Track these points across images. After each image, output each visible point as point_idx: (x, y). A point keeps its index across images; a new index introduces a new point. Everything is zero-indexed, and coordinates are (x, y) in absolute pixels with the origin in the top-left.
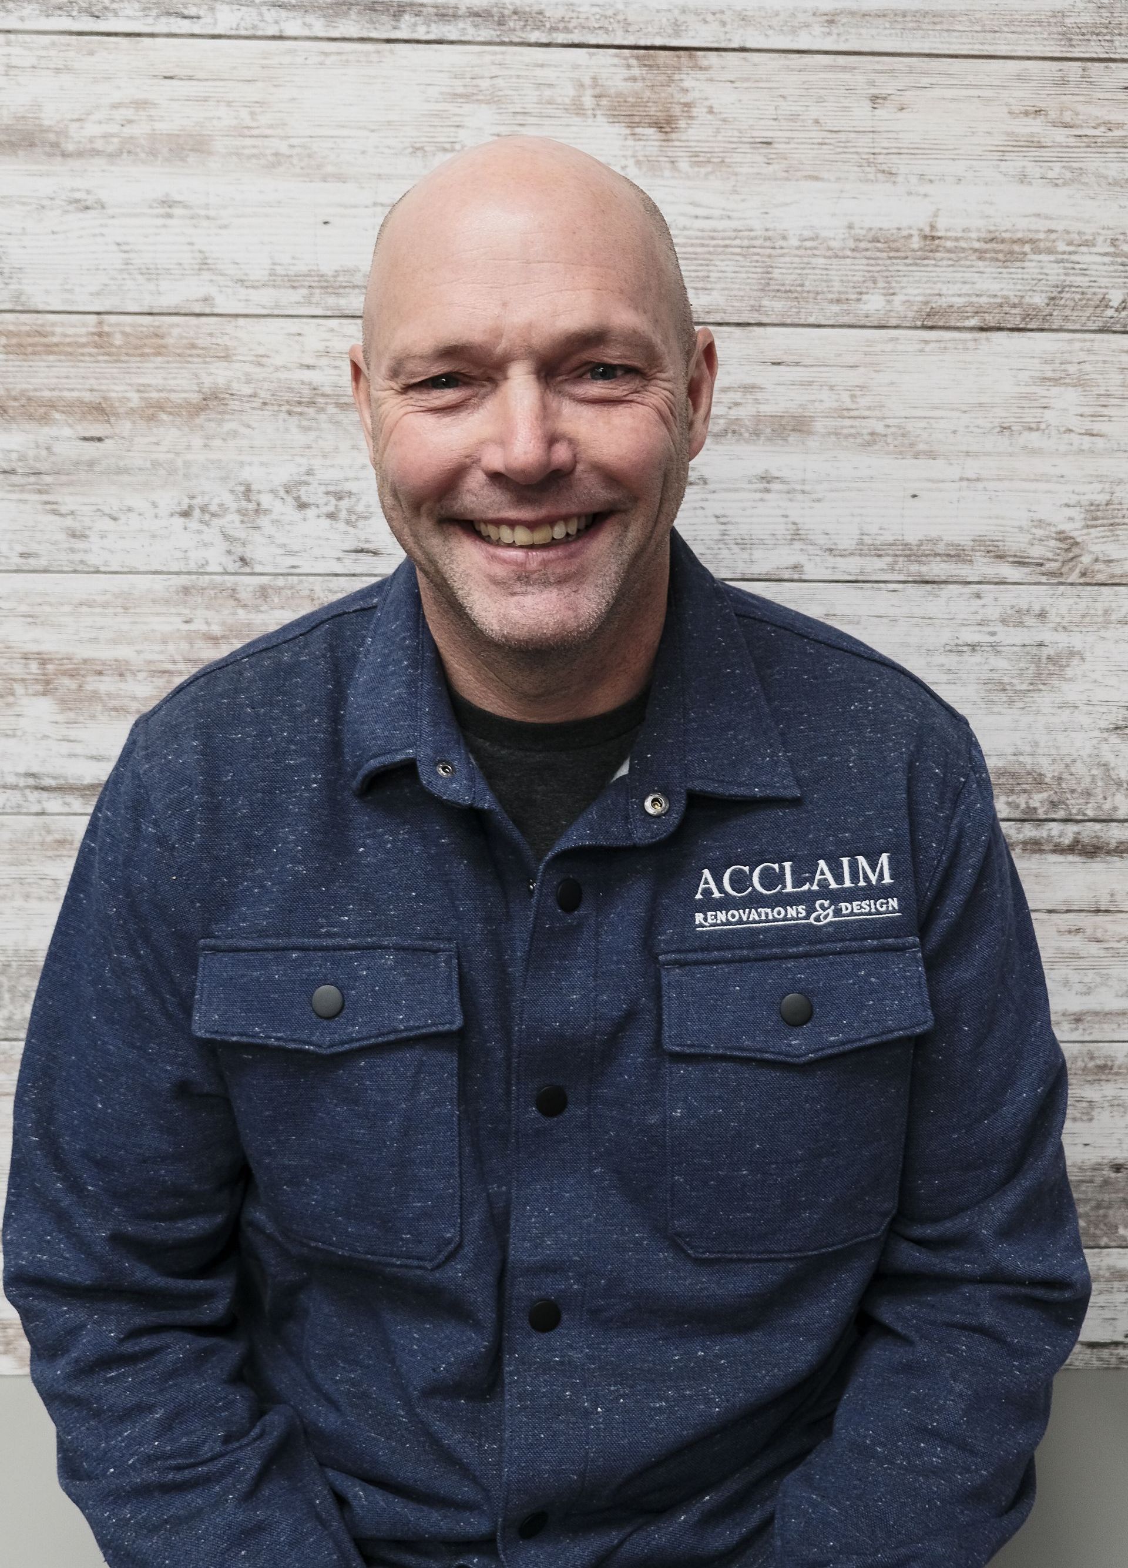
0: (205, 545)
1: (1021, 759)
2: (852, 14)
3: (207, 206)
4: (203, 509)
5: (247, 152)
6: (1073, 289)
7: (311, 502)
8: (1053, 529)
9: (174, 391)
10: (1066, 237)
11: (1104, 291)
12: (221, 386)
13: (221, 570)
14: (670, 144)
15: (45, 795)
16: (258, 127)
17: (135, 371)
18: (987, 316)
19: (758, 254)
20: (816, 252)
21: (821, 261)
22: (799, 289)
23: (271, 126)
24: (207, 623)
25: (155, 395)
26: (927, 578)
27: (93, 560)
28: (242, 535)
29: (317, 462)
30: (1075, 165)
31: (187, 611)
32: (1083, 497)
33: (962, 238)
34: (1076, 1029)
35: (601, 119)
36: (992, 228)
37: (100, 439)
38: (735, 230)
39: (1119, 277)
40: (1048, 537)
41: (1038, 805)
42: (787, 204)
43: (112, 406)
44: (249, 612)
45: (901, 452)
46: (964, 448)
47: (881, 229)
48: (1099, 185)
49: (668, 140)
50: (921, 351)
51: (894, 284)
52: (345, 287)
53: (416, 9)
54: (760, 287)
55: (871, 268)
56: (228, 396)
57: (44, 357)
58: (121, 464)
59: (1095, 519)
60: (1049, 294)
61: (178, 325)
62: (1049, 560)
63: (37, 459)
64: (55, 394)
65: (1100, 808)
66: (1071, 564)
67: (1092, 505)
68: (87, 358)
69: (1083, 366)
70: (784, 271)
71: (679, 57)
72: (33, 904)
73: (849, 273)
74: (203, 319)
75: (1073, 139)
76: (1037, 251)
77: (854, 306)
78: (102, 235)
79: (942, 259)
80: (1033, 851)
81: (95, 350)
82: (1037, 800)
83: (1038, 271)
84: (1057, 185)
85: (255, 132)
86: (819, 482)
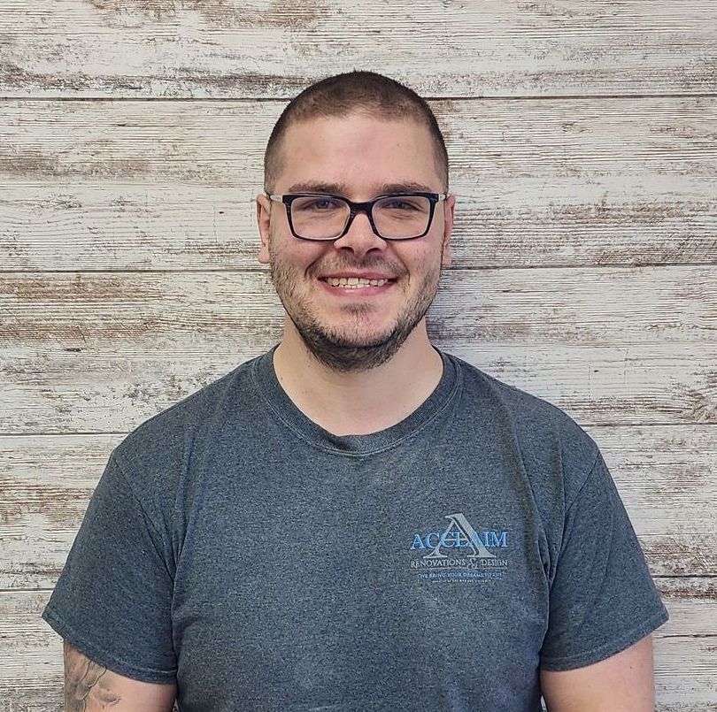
1: (672, 536)
2: (550, 73)
3: (146, 204)
4: (144, 393)
5: (171, 170)
6: (695, 238)
8: (687, 389)
9: (126, 319)
10: (689, 206)
12: (155, 315)
15: (40, 577)
16: (178, 155)
17: (101, 307)
18: (640, 257)
19: (493, 224)
20: (530, 221)
21: (533, 226)
22: (519, 244)
23: (186, 154)
25: (113, 322)
26: (606, 423)
27: (73, 425)
29: (216, 361)
30: (693, 161)
32: (705, 369)
33: (622, 209)
36: (642, 202)
37: (78, 350)
38: (478, 210)
40: (685, 395)
41: (684, 567)
42: (510, 192)
43: (85, 329)
45: (586, 344)
46: (628, 340)
47: (570, 206)
48: (710, 173)
50: (598, 280)
51: (580, 239)
52: (233, 252)
53: (277, 80)
54: (495, 244)
55: (564, 230)
56: (160, 321)
57: (43, 300)
58: (92, 365)
60: (680, 242)
61: (128, 278)
62: (685, 409)
63: (37, 363)
64: (49, 322)
66: (700, 411)
67: (712, 373)
68: (70, 300)
69: (703, 286)
70: (509, 234)
71: (441, 104)
73: (551, 233)
74: (144, 274)
75: (692, 145)
76: (671, 215)
77: (554, 254)
78: (80, 223)
79: (610, 223)
80: (683, 597)
81: (75, 295)
82: (683, 562)
83: (672, 227)
84: (682, 174)
85: (175, 158)
86: (535, 364)
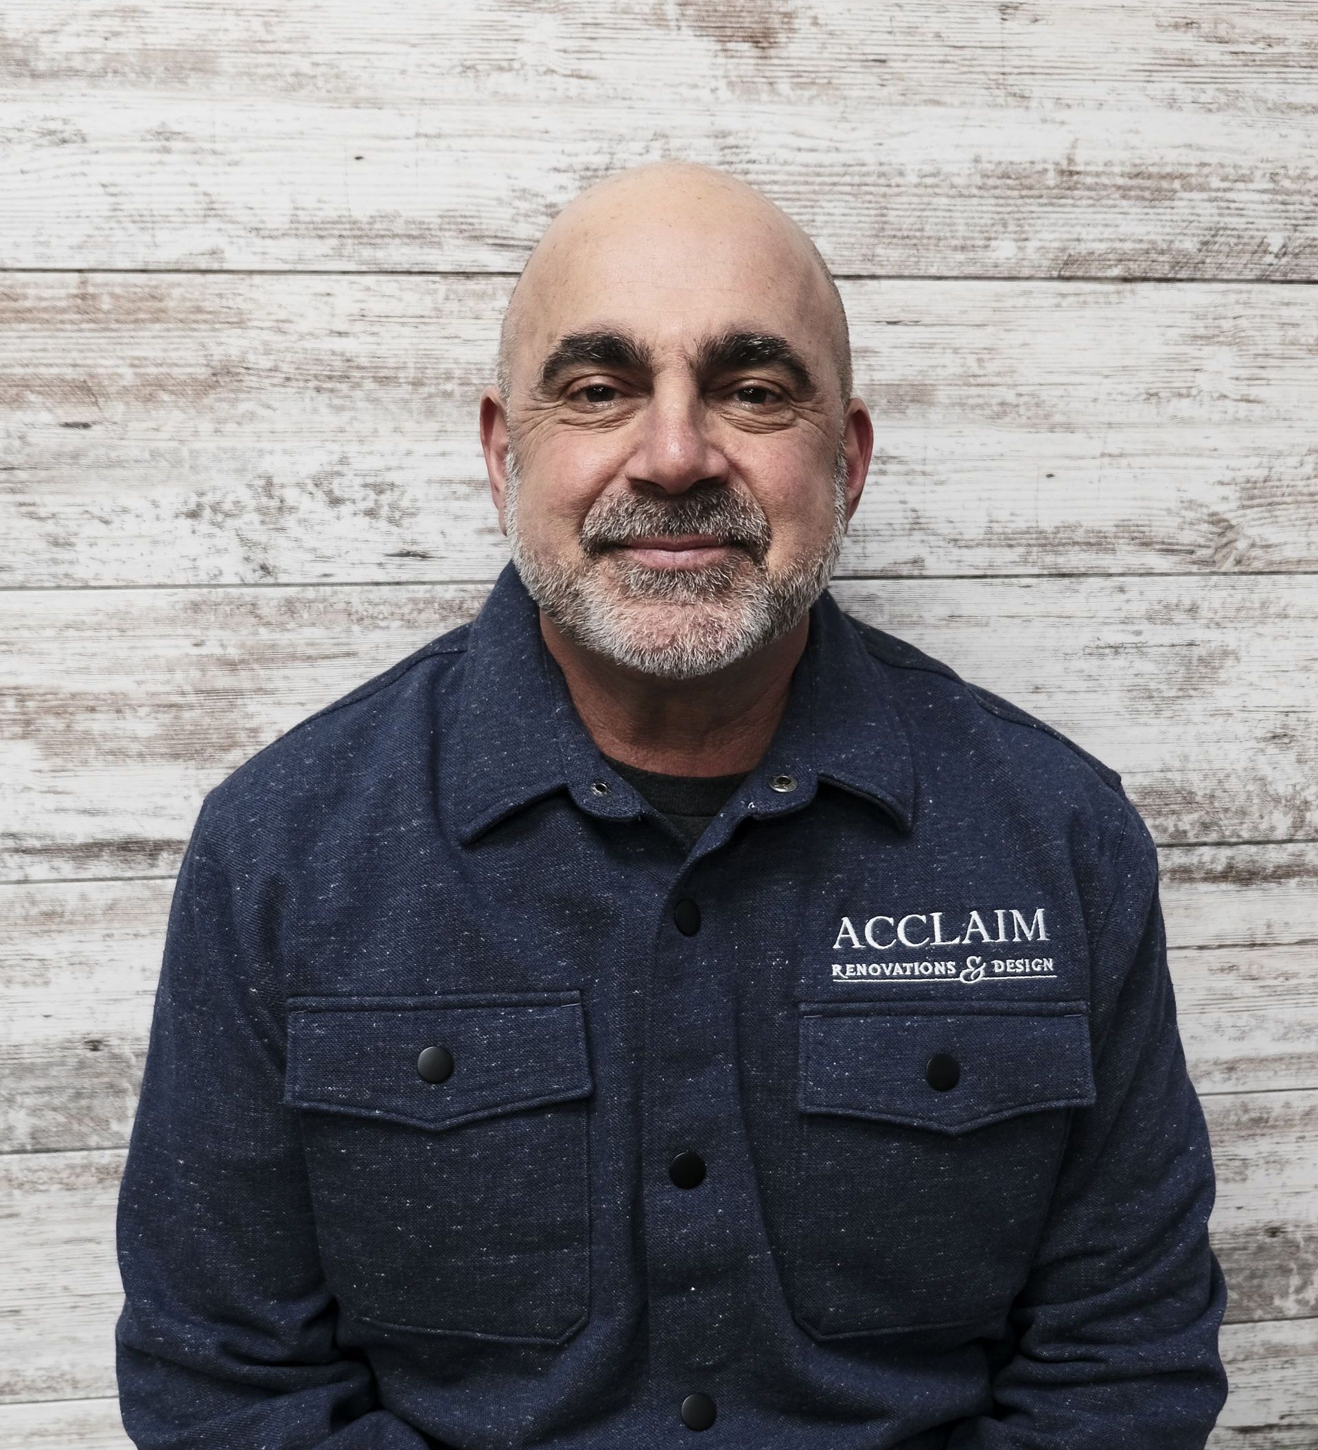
0: (218, 551)
1: (1169, 775)
3: (213, 138)
4: (215, 509)
5: (261, 71)
6: (1229, 232)
7: (346, 496)
8: (1205, 511)
9: (176, 365)
10: (1221, 171)
11: (1262, 234)
12: (234, 358)
13: (237, 581)
14: (768, 62)
15: (28, 859)
16: (273, 41)
17: (126, 340)
18: (1131, 265)
19: (871, 193)
20: (937, 190)
21: (944, 201)
22: (918, 234)
23: (290, 40)
24: (223, 646)
25: (152, 370)
26: (1064, 571)
27: (82, 572)
28: (263, 539)
29: (352, 449)
30: (1231, 87)
31: (197, 632)
32: (1238, 474)
33: (1104, 173)
34: (1229, 1079)
35: (687, 32)
36: (1138, 161)
37: (86, 426)
38: (844, 165)
39: (1280, 218)
40: (1200, 521)
41: (1187, 827)
42: (903, 134)
43: (100, 384)
44: (273, 631)
45: (1034, 426)
46: (1106, 419)
47: (1011, 163)
48: (1257, 110)
49: (765, 58)
50: (1058, 306)
51: (1027, 228)
52: (383, 236)
54: (874, 232)
55: (1000, 209)
56: (243, 371)
57: (15, 326)
58: (113, 455)
59: (1252, 498)
60: (1202, 238)
61: (179, 285)
62: (1200, 546)
63: (8, 450)
64: (30, 370)
65: (1256, 828)
66: (1225, 551)
67: (1248, 482)
68: (68, 326)
69: (1239, 321)
70: (901, 213)
72: (17, 991)
73: (976, 215)
74: (211, 277)
75: (1229, 57)
76: (1188, 188)
77: (980, 254)
78: (84, 174)
79: (1081, 198)
80: (1183, 880)
81: (78, 317)
82: (1187, 822)
83: (1189, 211)
84: (1210, 110)
85: (270, 47)
86: (942, 461)
